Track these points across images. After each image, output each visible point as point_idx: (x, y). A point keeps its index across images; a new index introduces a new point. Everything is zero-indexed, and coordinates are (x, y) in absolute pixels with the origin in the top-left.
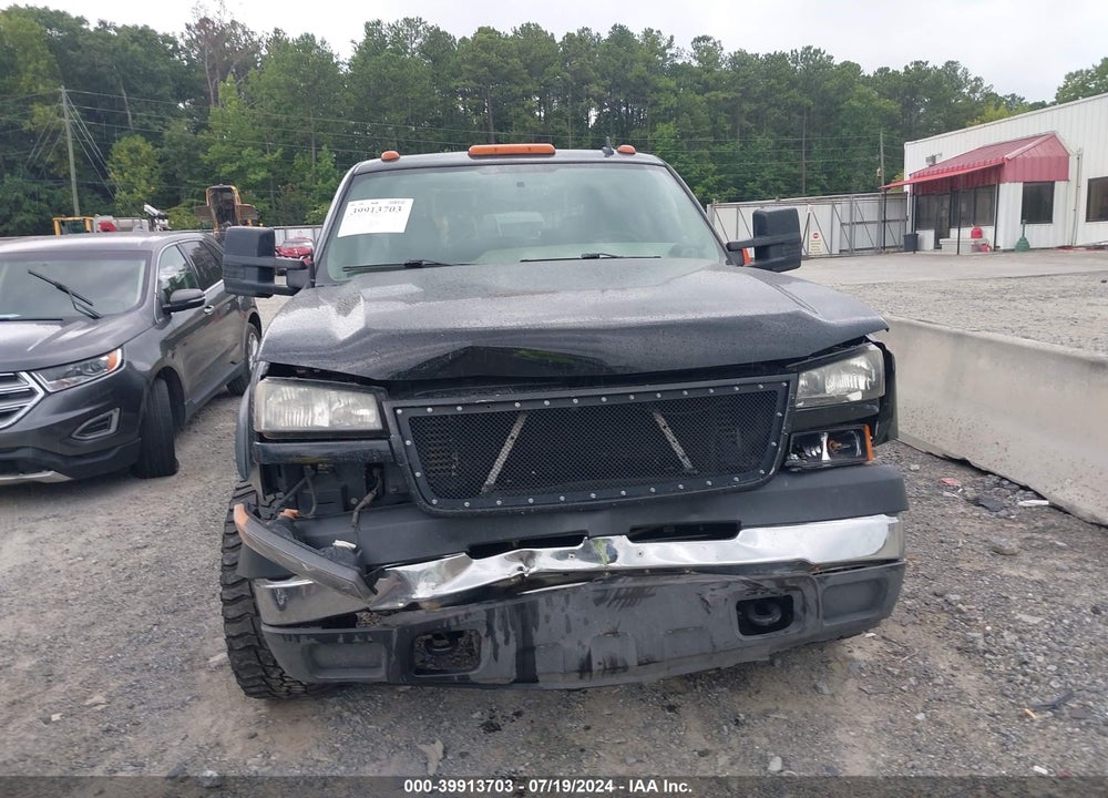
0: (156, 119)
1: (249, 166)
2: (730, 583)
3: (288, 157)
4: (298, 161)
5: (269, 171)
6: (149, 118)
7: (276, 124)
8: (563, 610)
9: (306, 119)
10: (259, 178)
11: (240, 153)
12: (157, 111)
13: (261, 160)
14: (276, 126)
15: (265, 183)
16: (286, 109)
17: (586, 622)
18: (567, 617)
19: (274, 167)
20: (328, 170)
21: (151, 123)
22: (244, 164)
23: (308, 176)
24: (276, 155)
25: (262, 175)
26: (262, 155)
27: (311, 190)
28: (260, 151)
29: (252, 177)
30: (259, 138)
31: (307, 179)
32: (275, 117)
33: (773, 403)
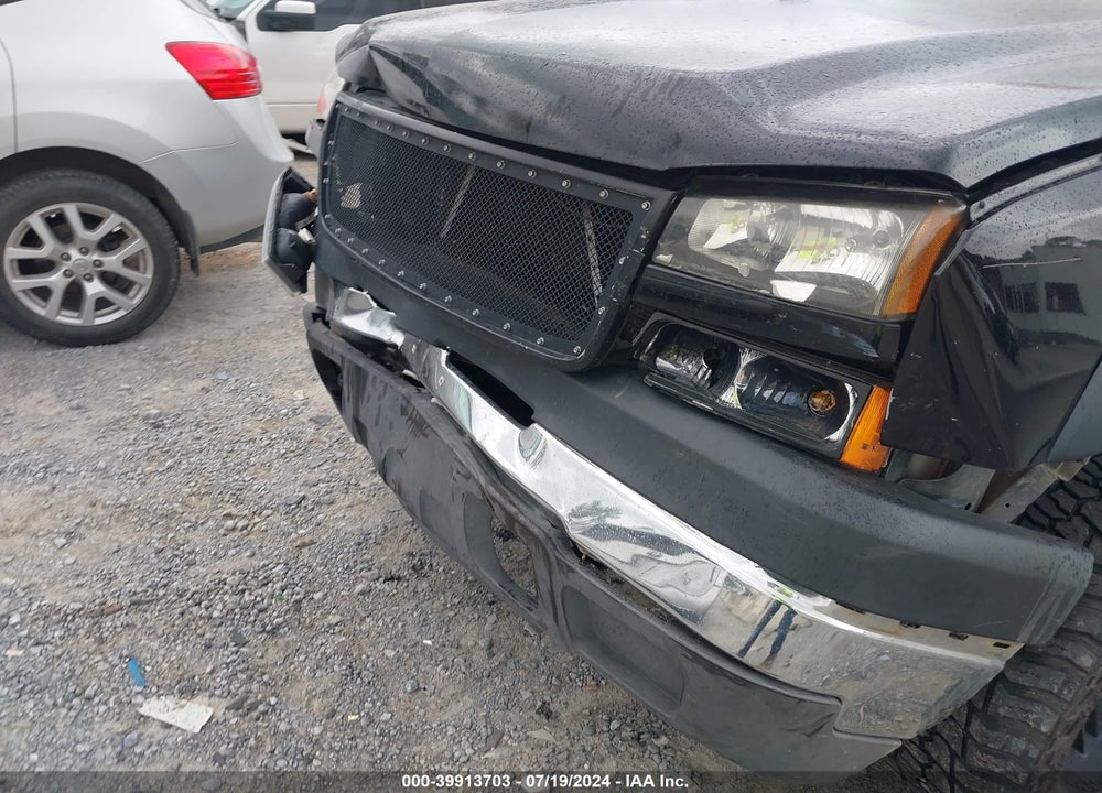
2: (470, 476)
8: (379, 398)
17: (391, 427)
18: (380, 407)
33: (622, 234)
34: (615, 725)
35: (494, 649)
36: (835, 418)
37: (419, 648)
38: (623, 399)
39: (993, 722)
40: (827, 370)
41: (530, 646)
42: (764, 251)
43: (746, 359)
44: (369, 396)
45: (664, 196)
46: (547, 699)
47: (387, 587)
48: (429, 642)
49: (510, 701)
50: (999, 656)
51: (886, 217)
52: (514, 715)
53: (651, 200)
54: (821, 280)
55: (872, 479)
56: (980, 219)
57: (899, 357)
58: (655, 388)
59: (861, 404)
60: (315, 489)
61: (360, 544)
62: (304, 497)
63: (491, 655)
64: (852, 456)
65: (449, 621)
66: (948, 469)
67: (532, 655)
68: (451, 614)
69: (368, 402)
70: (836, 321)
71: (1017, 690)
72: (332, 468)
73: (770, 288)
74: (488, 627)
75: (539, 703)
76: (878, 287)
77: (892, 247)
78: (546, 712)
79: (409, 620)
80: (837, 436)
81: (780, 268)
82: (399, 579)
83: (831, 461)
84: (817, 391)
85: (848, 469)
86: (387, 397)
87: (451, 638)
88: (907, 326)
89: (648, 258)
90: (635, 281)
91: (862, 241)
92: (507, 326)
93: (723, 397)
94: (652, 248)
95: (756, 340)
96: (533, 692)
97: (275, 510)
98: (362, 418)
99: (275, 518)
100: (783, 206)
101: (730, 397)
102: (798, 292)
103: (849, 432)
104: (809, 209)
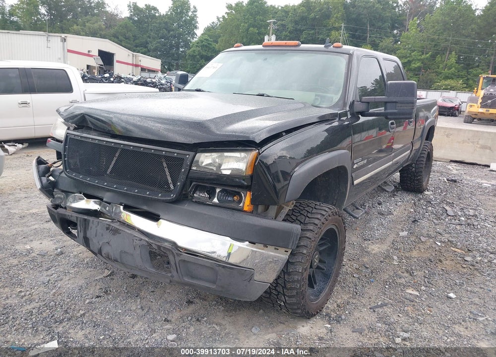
0: (380, 38)
1: (412, 61)
2: (142, 239)
3: (433, 57)
4: (438, 59)
5: (422, 63)
6: (376, 37)
7: (433, 40)
8: (96, 227)
9: (448, 38)
10: (416, 66)
11: (410, 54)
12: (380, 34)
13: (419, 58)
14: (432, 42)
15: (419, 69)
16: (439, 33)
17: (102, 235)
18: (97, 230)
19: (426, 61)
20: (452, 64)
21: (376, 40)
22: (411, 59)
23: (441, 66)
24: (428, 55)
25: (418, 64)
26: (421, 55)
27: (441, 73)
28: (421, 53)
29: (413, 65)
30: (422, 47)
31: (440, 68)
32: (432, 37)
33: (182, 164)
34: (190, 318)
35: (143, 308)
36: (240, 201)
37: (117, 313)
38: (187, 207)
39: (289, 274)
40: (237, 190)
41: (155, 305)
42: (217, 165)
43: (218, 190)
44: (91, 227)
45: (192, 154)
46: (166, 317)
47: (97, 299)
48: (120, 311)
49: (154, 320)
50: (286, 254)
51: (243, 154)
52: (157, 324)
53: (189, 155)
54: (233, 170)
55: (251, 213)
56: (262, 153)
57: (251, 184)
58: (196, 202)
59: (245, 196)
60: (52, 277)
61: (80, 290)
62: (49, 280)
63: (143, 310)
64: (246, 208)
65: (124, 304)
66: (267, 209)
67: (156, 307)
68: (124, 302)
69: (91, 229)
70: (238, 178)
71: (292, 263)
72: (56, 269)
73: (221, 172)
74: (138, 303)
75: (164, 319)
76: (244, 170)
77: (245, 160)
78: (166, 320)
79: (110, 307)
80: (241, 205)
81: (222, 168)
82: (100, 297)
83: (241, 210)
84: (235, 196)
85: (245, 211)
86: (99, 226)
87: (127, 308)
88: (252, 177)
89: (190, 169)
90: (188, 175)
91: (238, 160)
92: (148, 193)
93: (214, 201)
94: (191, 166)
95: (220, 185)
96: (161, 316)
97: (39, 286)
98: (88, 235)
99: (41, 289)
100: (219, 154)
101: (216, 200)
102: (228, 172)
103: (244, 203)
104: (226, 154)
